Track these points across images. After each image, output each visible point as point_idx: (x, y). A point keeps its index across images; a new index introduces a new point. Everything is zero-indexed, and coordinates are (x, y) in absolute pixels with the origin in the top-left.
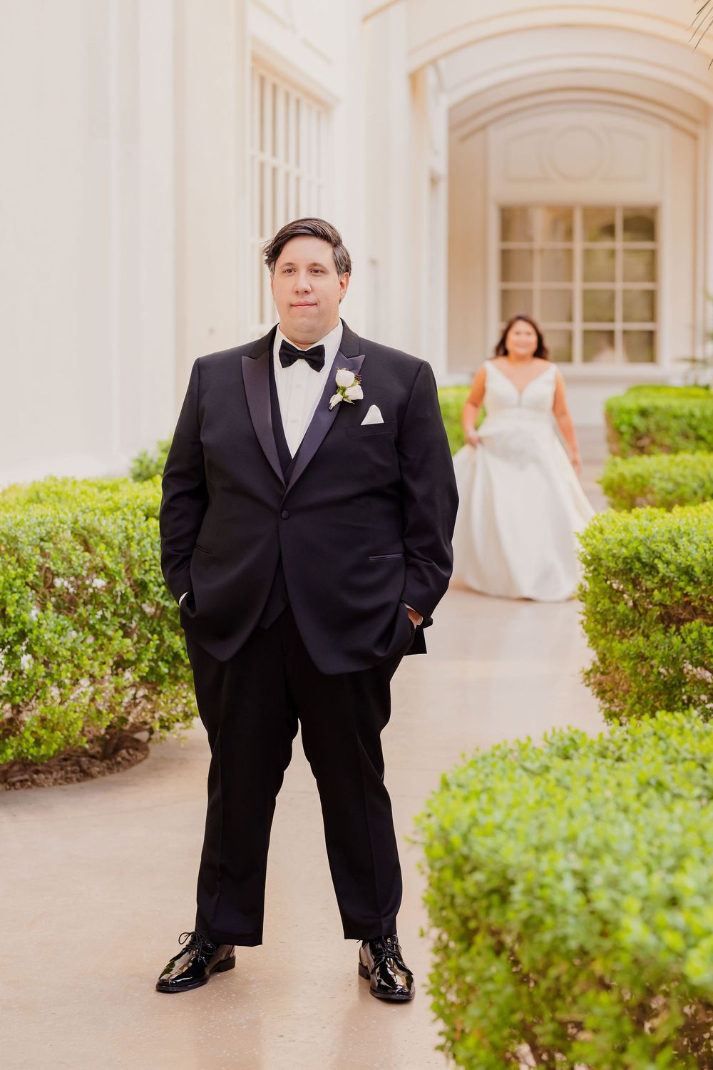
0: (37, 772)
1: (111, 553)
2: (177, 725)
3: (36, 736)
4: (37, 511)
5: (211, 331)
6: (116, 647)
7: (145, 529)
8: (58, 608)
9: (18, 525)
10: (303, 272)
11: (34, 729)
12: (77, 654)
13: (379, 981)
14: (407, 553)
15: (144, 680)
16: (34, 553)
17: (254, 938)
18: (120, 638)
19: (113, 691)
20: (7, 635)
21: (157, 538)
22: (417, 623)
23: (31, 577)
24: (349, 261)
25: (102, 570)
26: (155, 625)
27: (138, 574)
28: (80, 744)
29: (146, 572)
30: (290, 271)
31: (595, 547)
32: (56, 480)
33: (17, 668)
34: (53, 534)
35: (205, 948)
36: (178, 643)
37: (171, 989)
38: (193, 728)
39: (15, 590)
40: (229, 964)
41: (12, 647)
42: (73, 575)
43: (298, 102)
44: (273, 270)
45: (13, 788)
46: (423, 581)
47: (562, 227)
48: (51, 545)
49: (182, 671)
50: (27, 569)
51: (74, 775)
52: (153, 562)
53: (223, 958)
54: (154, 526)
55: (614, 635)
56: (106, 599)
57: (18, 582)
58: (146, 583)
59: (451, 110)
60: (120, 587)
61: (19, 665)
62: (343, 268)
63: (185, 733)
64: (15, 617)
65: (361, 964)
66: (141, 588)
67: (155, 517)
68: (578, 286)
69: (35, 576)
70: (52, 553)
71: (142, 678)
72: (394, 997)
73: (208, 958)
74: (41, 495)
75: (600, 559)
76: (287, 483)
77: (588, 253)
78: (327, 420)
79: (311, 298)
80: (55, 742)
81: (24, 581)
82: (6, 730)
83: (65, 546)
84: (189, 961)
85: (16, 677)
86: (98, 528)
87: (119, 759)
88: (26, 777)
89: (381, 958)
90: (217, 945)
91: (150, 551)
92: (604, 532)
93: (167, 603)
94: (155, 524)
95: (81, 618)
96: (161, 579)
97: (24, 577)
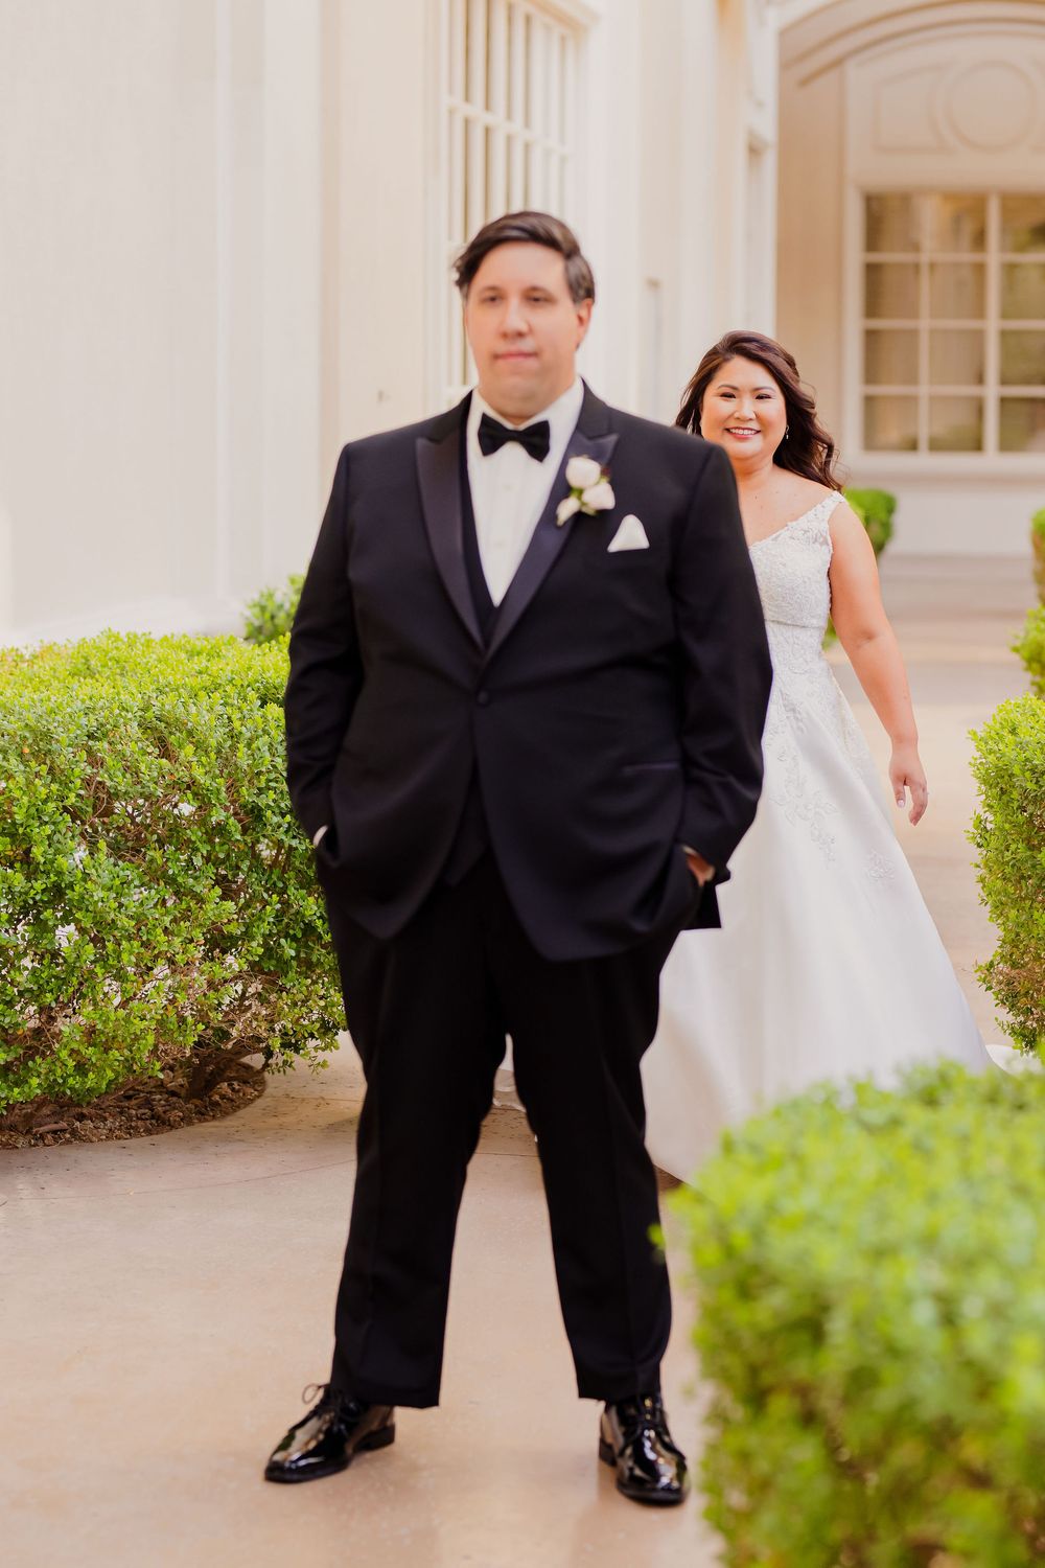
0: (81, 1117)
1: (204, 759)
2: (311, 1043)
3: (79, 1058)
4: (85, 689)
5: (381, 395)
6: (210, 914)
7: (260, 720)
8: (116, 850)
9: (52, 711)
10: (514, 302)
11: (75, 1046)
12: (146, 925)
13: (631, 1469)
14: (687, 761)
15: (256, 968)
16: (77, 758)
17: (426, 1394)
18: (218, 900)
19: (205, 986)
20: (32, 892)
21: (279, 736)
22: (704, 876)
23: (72, 799)
24: (592, 282)
25: (189, 787)
26: (274, 877)
27: (247, 794)
28: (150, 1072)
29: (261, 791)
30: (493, 299)
31: (1003, 755)
32: (117, 639)
33: (49, 947)
34: (108, 726)
35: (345, 1410)
36: (312, 906)
37: (288, 1476)
38: (337, 1048)
39: (46, 819)
40: (384, 1436)
41: (39, 913)
42: (142, 795)
43: (528, 20)
44: (466, 297)
45: (40, 1143)
46: (714, 808)
47: (968, 228)
48: (106, 745)
49: (319, 954)
50: (65, 784)
51: (140, 1123)
52: (273, 776)
53: (375, 1426)
54: (276, 716)
55: (1033, 901)
56: (195, 834)
57: (51, 806)
58: (260, 810)
59: (784, 33)
60: (217, 816)
61: (51, 942)
62: (582, 292)
63: (322, 1056)
64: (45, 863)
65: (602, 1441)
66: (252, 817)
67: (276, 701)
68: (993, 325)
69: (78, 795)
70: (108, 759)
71: (252, 965)
72: (655, 1495)
73: (351, 1428)
74: (93, 662)
75: (1011, 776)
76: (487, 644)
77: (1010, 269)
78: (554, 542)
79: (527, 345)
80: (110, 1066)
81: (60, 804)
82: (29, 1048)
83: (131, 748)
84: (319, 1431)
85: (45, 962)
86: (183, 718)
87: (217, 1098)
88: (63, 1125)
89: (635, 1431)
90: (365, 1406)
91: (268, 757)
92: (1018, 731)
93: (295, 843)
94: (276, 712)
95: (154, 866)
96: (286, 803)
97: (62, 799)
